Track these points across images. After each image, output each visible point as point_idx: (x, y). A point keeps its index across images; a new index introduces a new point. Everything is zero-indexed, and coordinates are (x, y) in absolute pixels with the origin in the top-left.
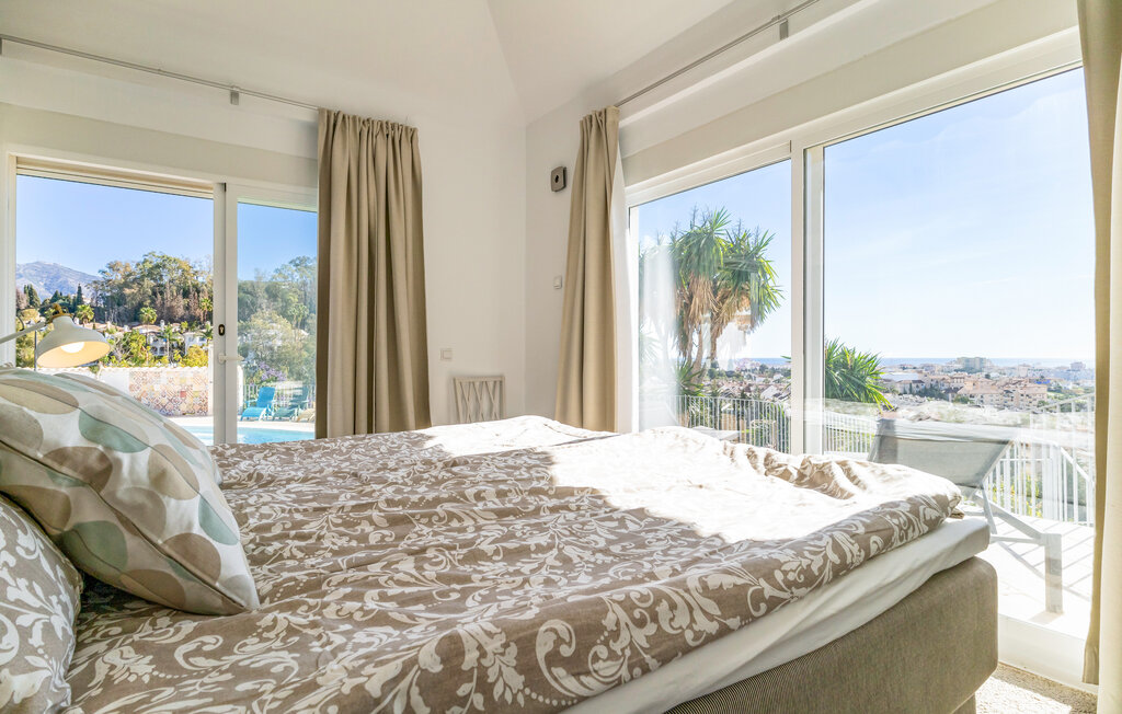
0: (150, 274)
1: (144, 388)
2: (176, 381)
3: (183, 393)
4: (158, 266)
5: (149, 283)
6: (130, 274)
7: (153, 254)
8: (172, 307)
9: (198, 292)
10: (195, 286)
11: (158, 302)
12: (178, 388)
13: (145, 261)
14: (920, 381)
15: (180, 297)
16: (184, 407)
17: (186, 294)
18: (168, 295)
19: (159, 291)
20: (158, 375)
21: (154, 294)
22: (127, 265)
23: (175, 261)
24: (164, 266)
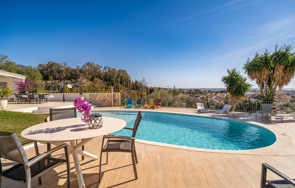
0: (50, 67)
1: (93, 99)
2: (103, 97)
3: (104, 100)
4: (51, 65)
5: (49, 69)
6: (44, 67)
7: (50, 62)
8: (55, 76)
9: (62, 72)
10: (61, 70)
11: (52, 75)
12: (103, 99)
13: (48, 64)
14: (254, 95)
15: (57, 73)
16: (104, 104)
17: (59, 72)
18: (54, 72)
19: (52, 72)
20: (97, 95)
21: (51, 72)
22: (44, 65)
23: (56, 64)
24: (53, 65)
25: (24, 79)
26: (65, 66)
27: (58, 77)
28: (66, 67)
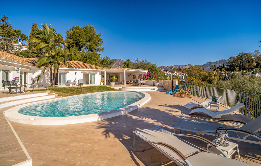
0: (239, 59)
1: (164, 85)
3: (169, 86)
4: (241, 56)
5: (239, 61)
6: (235, 59)
7: (240, 53)
8: (245, 66)
10: (252, 60)
13: (239, 55)
15: (247, 63)
17: (249, 62)
18: (244, 63)
19: (242, 62)
20: (166, 82)
21: (240, 63)
22: (234, 57)
23: (246, 54)
24: (243, 56)
25: (147, 72)
26: (256, 55)
27: (248, 67)
28: (258, 55)
